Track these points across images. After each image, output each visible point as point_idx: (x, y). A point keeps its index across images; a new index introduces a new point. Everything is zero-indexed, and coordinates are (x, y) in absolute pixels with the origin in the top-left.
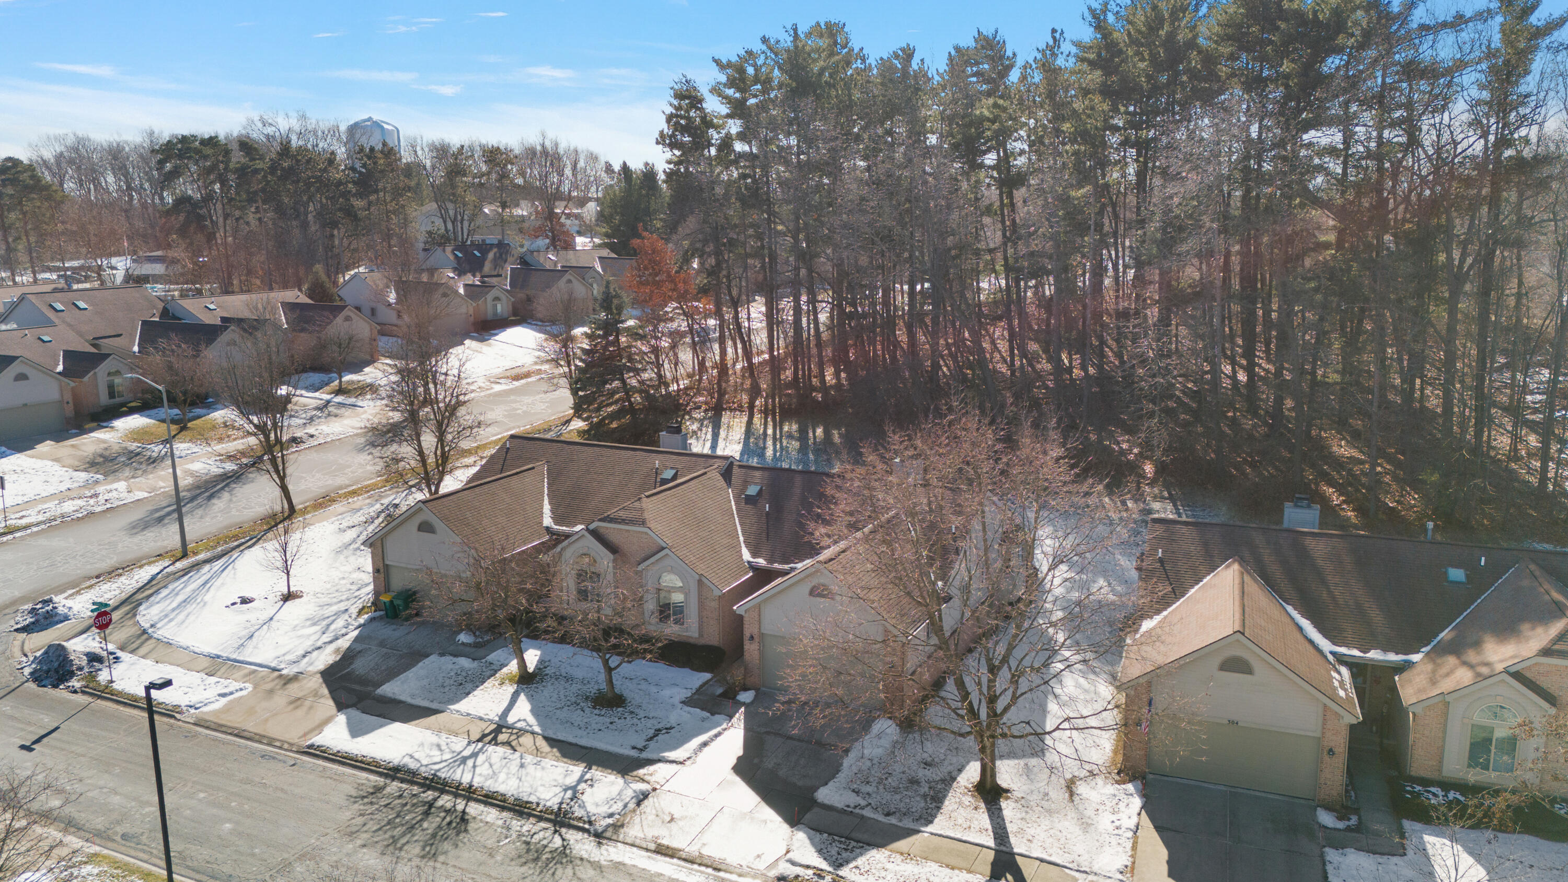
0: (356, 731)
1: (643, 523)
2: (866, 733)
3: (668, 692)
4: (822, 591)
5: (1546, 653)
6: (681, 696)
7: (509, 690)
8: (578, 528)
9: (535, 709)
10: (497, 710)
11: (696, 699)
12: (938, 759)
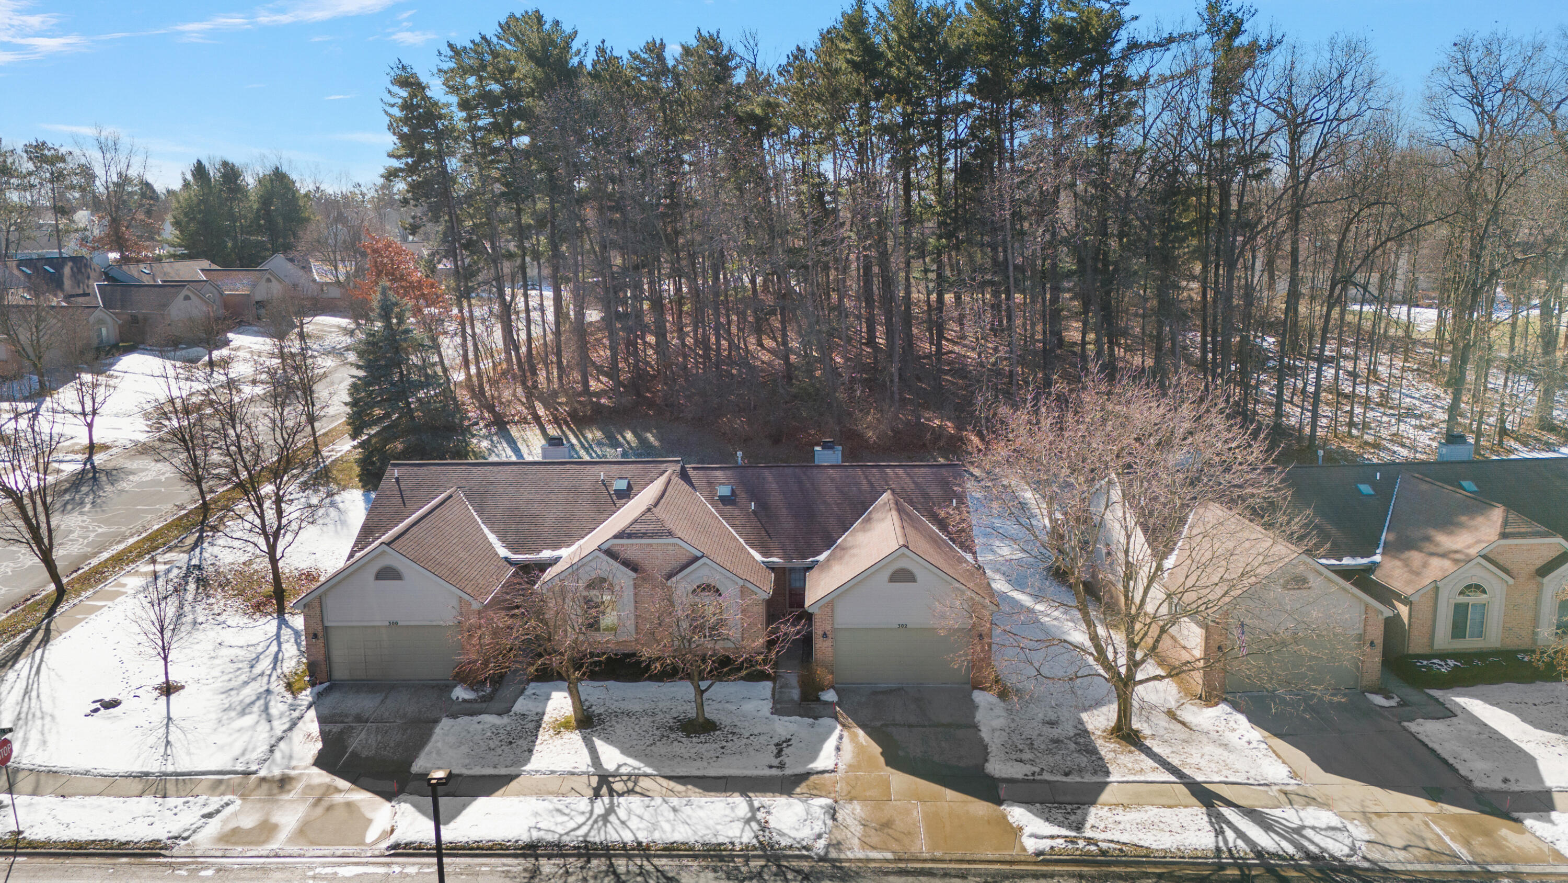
1: (670, 534)
2: (974, 707)
3: (749, 707)
4: (903, 576)
5: (1504, 535)
6: (766, 707)
7: (575, 738)
8: (546, 554)
9: (625, 751)
10: (583, 761)
11: (780, 708)
12: (1053, 717)
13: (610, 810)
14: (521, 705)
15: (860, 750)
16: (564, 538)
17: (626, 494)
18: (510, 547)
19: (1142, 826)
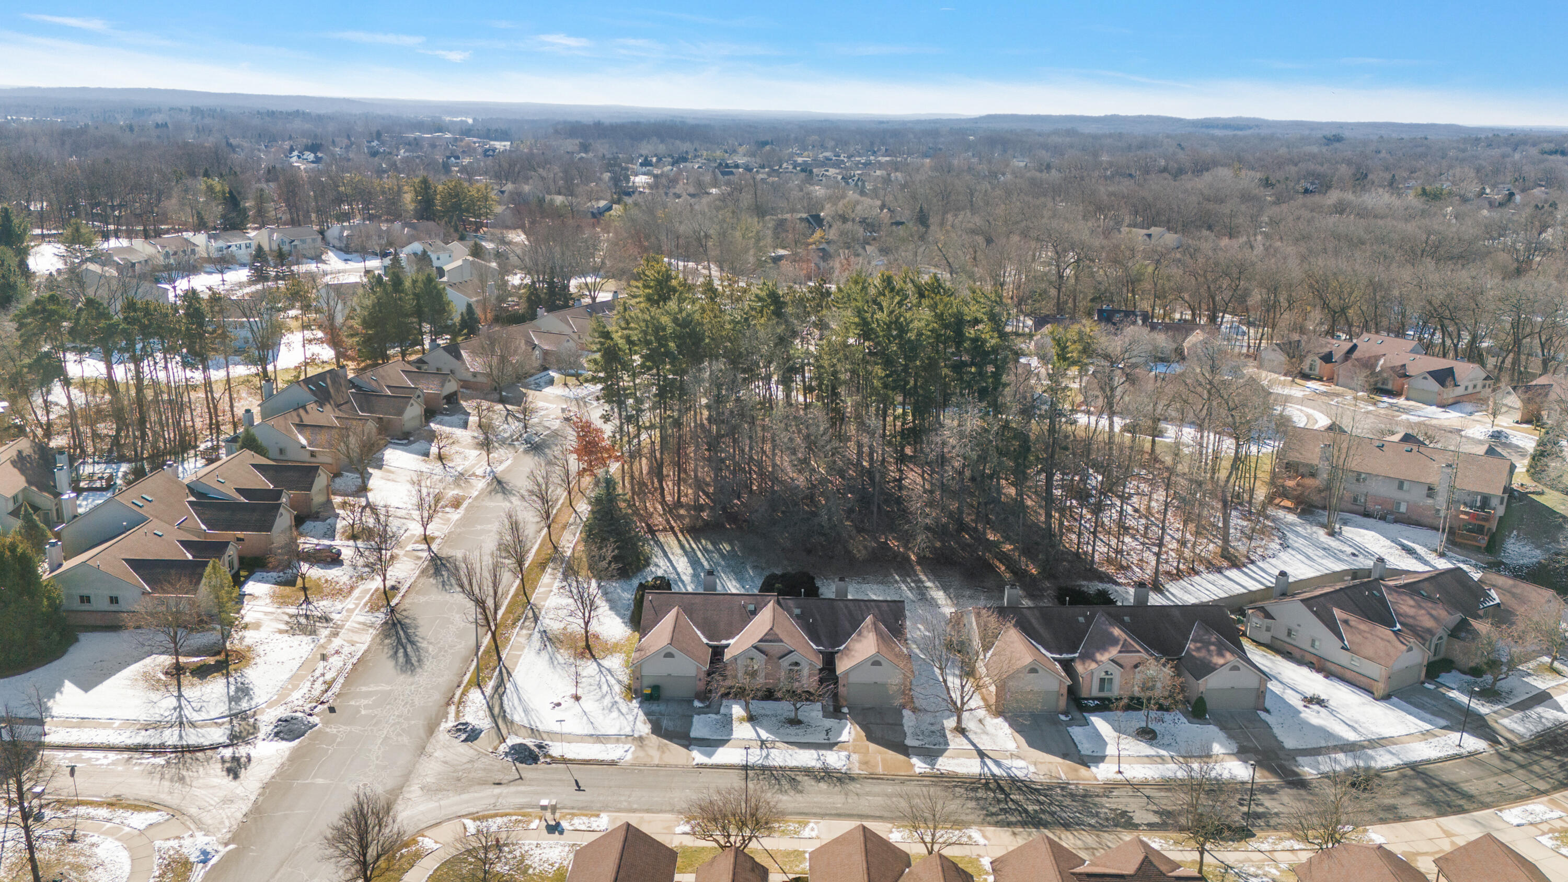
0: (710, 755)
1: (781, 641)
2: (902, 717)
3: (814, 714)
4: (877, 663)
5: (1120, 652)
6: (820, 714)
7: (747, 726)
8: (724, 642)
9: (768, 731)
10: (754, 736)
11: (826, 715)
12: (933, 721)
13: (768, 755)
14: (723, 710)
15: (857, 733)
16: (730, 635)
17: (754, 613)
18: (707, 637)
19: (958, 765)
